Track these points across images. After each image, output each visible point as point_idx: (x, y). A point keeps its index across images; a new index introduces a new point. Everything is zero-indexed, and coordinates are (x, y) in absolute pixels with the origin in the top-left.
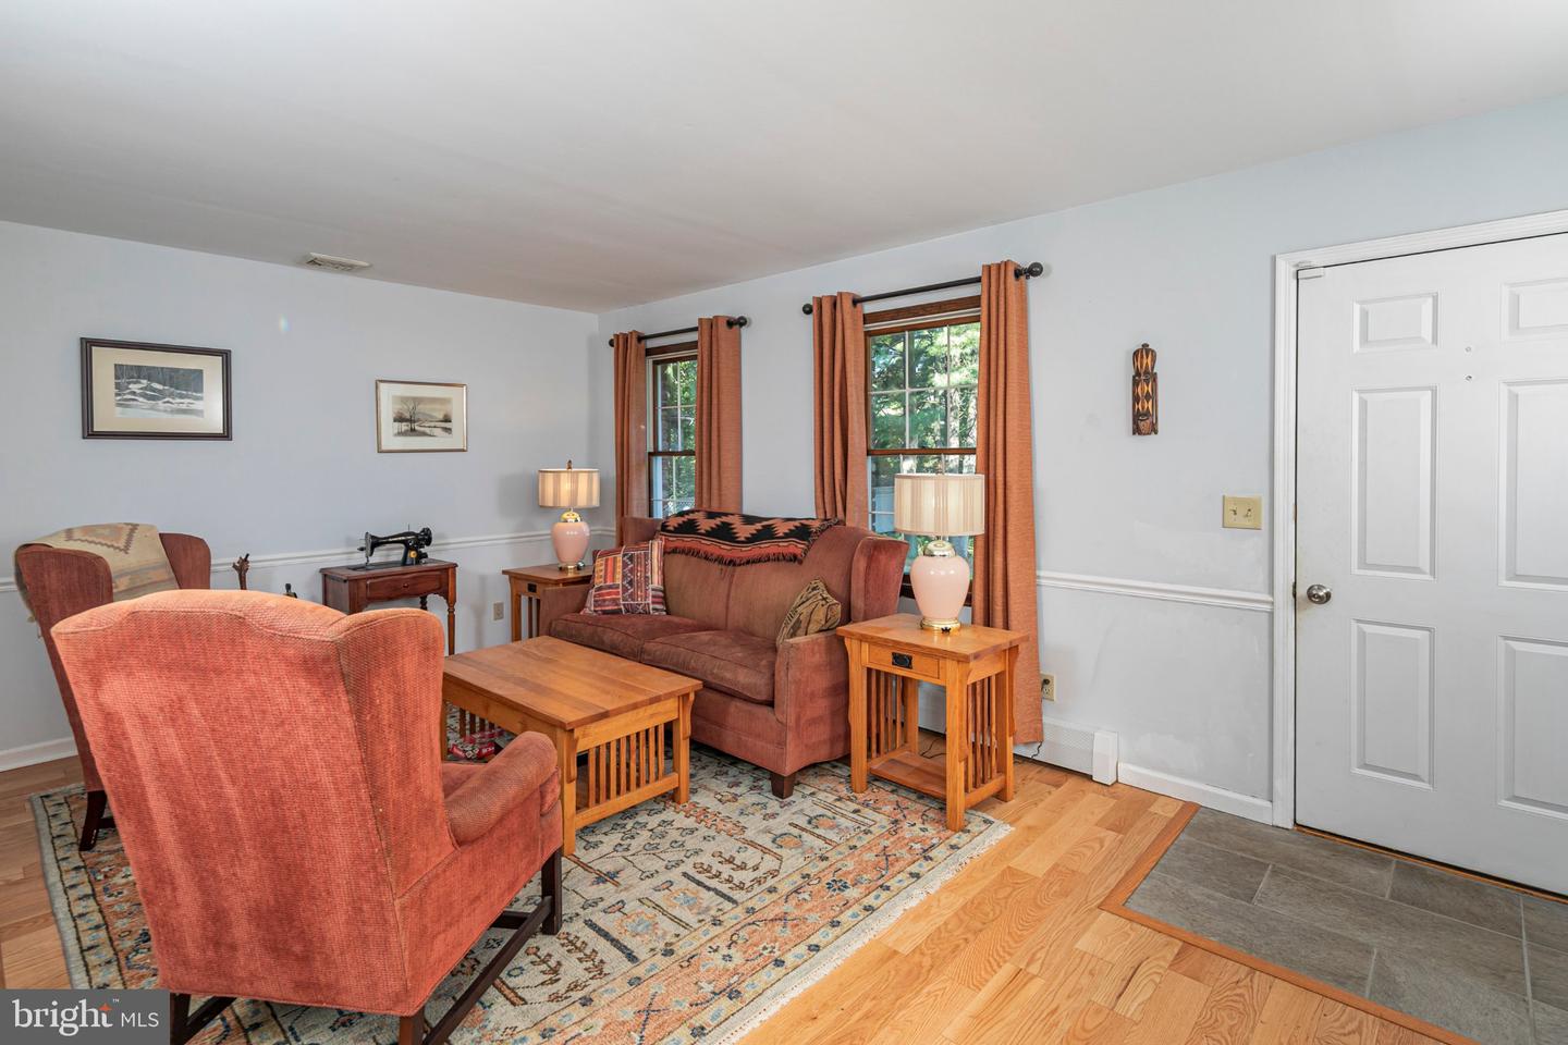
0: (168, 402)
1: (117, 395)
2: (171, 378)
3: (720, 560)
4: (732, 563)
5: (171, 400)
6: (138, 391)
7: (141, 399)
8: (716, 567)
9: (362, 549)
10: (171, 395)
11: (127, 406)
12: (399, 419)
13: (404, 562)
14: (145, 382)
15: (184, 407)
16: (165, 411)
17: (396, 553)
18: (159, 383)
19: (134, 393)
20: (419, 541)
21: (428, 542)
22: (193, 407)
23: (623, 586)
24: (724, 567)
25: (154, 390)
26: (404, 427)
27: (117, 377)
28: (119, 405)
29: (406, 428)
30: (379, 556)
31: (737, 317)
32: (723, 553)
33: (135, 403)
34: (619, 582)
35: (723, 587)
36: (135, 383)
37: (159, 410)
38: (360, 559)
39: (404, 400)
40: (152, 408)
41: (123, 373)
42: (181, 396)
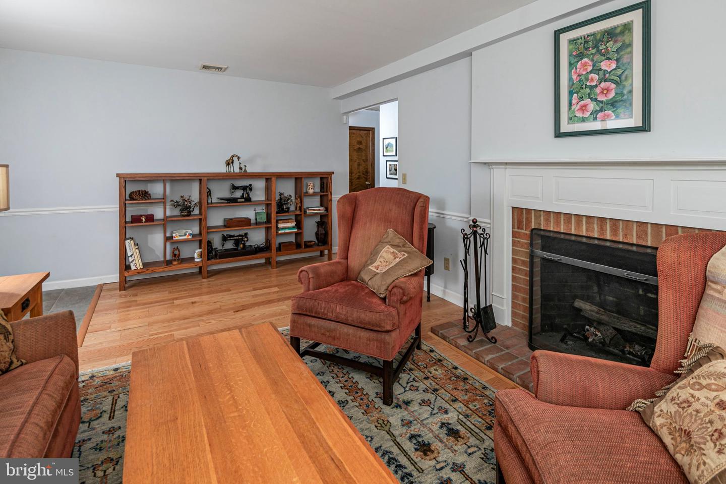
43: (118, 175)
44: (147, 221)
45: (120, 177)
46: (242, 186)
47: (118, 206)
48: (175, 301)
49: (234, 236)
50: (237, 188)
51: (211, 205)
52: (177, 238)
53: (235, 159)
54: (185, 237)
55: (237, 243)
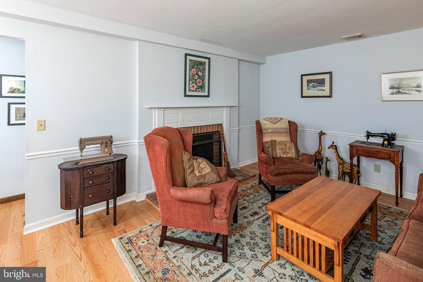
0: (317, 88)
1: (308, 87)
2: (318, 81)
5: (318, 87)
6: (311, 86)
7: (312, 88)
9: (366, 136)
10: (318, 86)
11: (309, 90)
12: (392, 88)
13: (383, 145)
14: (313, 83)
15: (321, 89)
16: (317, 90)
17: (380, 140)
18: (316, 83)
19: (310, 86)
20: (390, 138)
21: (394, 139)
22: (323, 89)
25: (314, 85)
26: (395, 91)
27: (307, 83)
28: (308, 89)
29: (396, 91)
30: (372, 140)
33: (311, 89)
36: (311, 84)
37: (315, 90)
38: (364, 139)
39: (395, 80)
40: (314, 90)
41: (309, 81)
42: (320, 86)
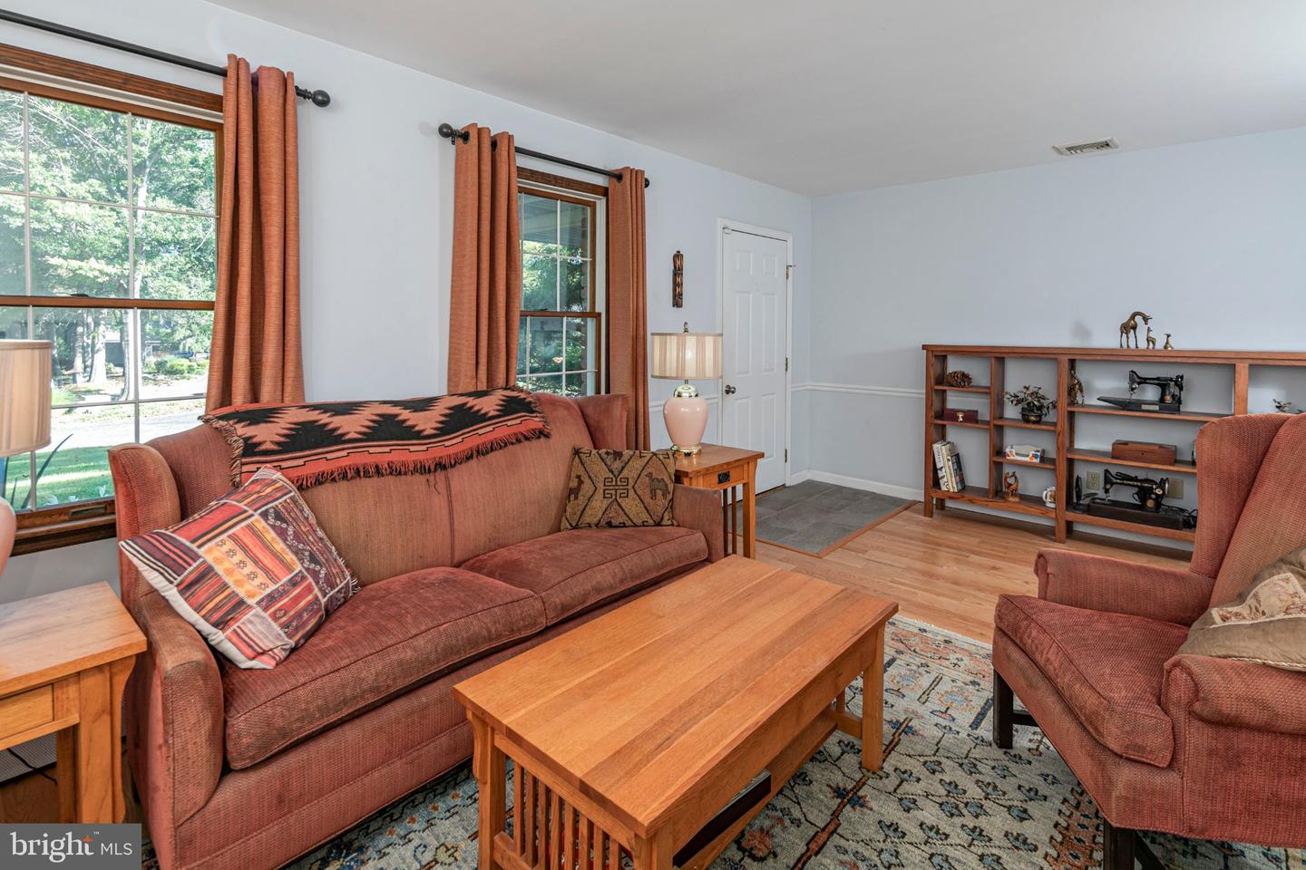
3: (422, 469)
4: (441, 466)
8: (419, 479)
23: (307, 569)
24: (431, 477)
31: (303, 89)
32: (421, 457)
34: (298, 568)
35: (439, 503)
43: (924, 347)
44: (966, 419)
45: (928, 351)
46: (1158, 379)
47: (924, 391)
48: (972, 556)
49: (1136, 479)
50: (1144, 381)
51: (1082, 410)
52: (1011, 458)
53: (1139, 319)
54: (1027, 459)
55: (1144, 493)
